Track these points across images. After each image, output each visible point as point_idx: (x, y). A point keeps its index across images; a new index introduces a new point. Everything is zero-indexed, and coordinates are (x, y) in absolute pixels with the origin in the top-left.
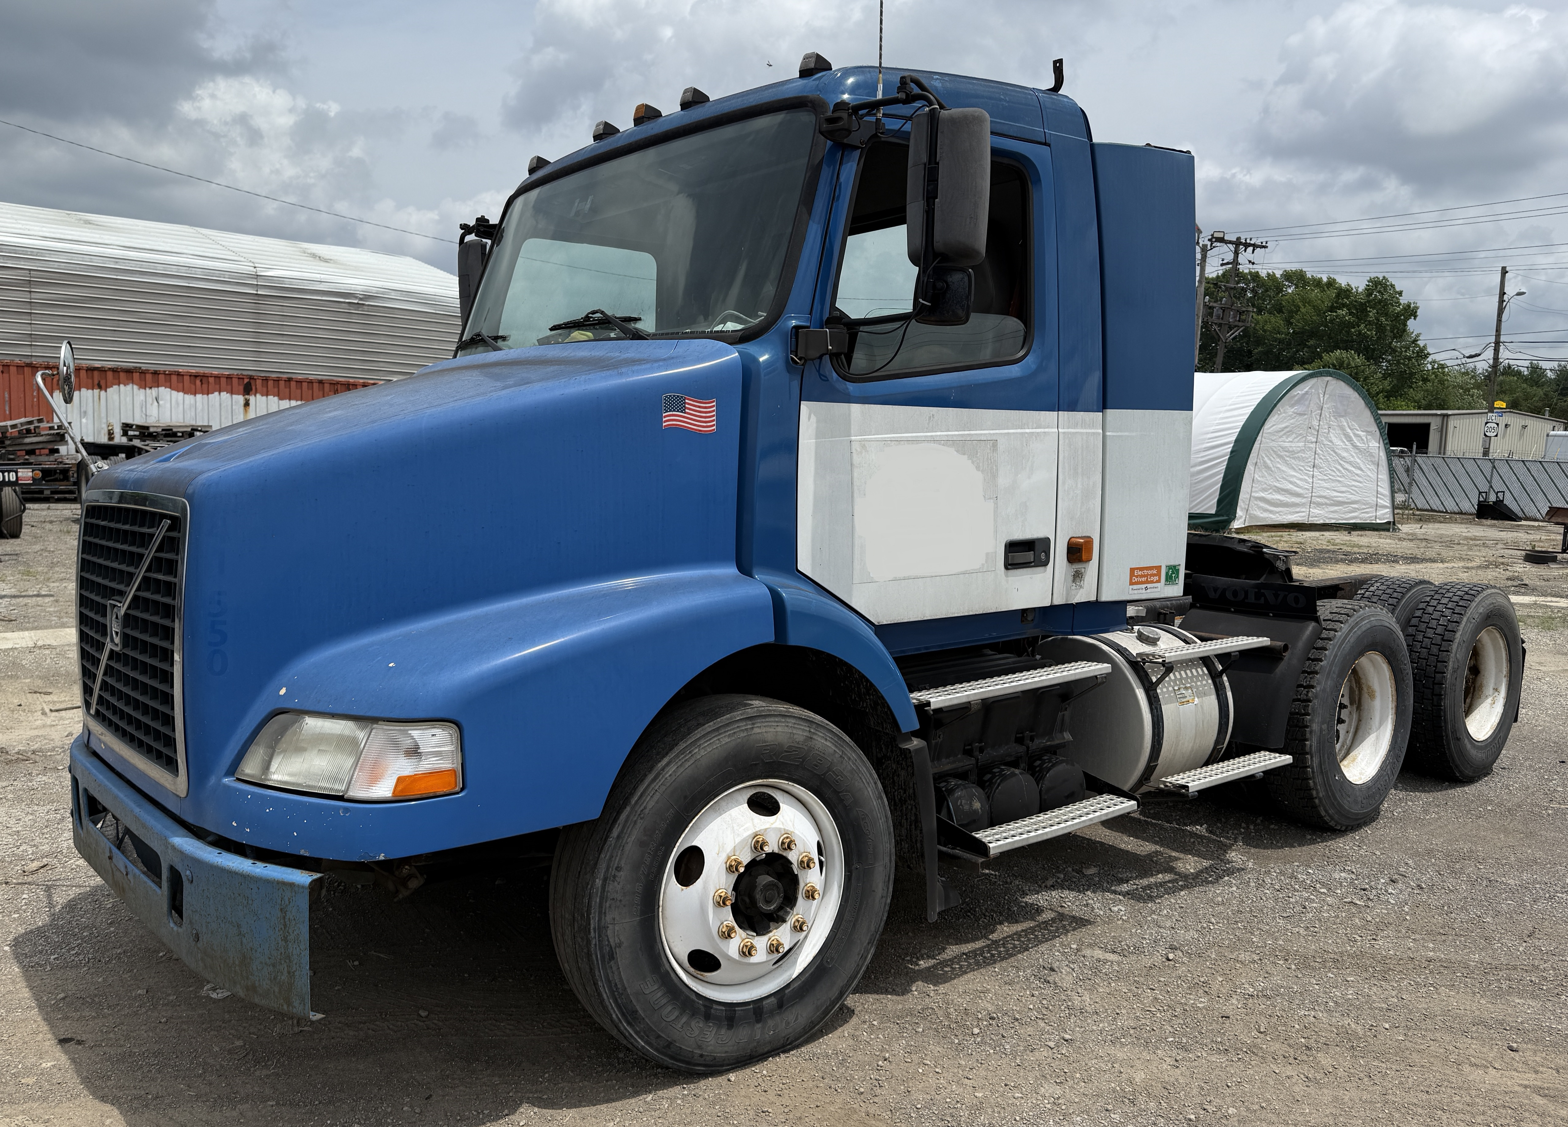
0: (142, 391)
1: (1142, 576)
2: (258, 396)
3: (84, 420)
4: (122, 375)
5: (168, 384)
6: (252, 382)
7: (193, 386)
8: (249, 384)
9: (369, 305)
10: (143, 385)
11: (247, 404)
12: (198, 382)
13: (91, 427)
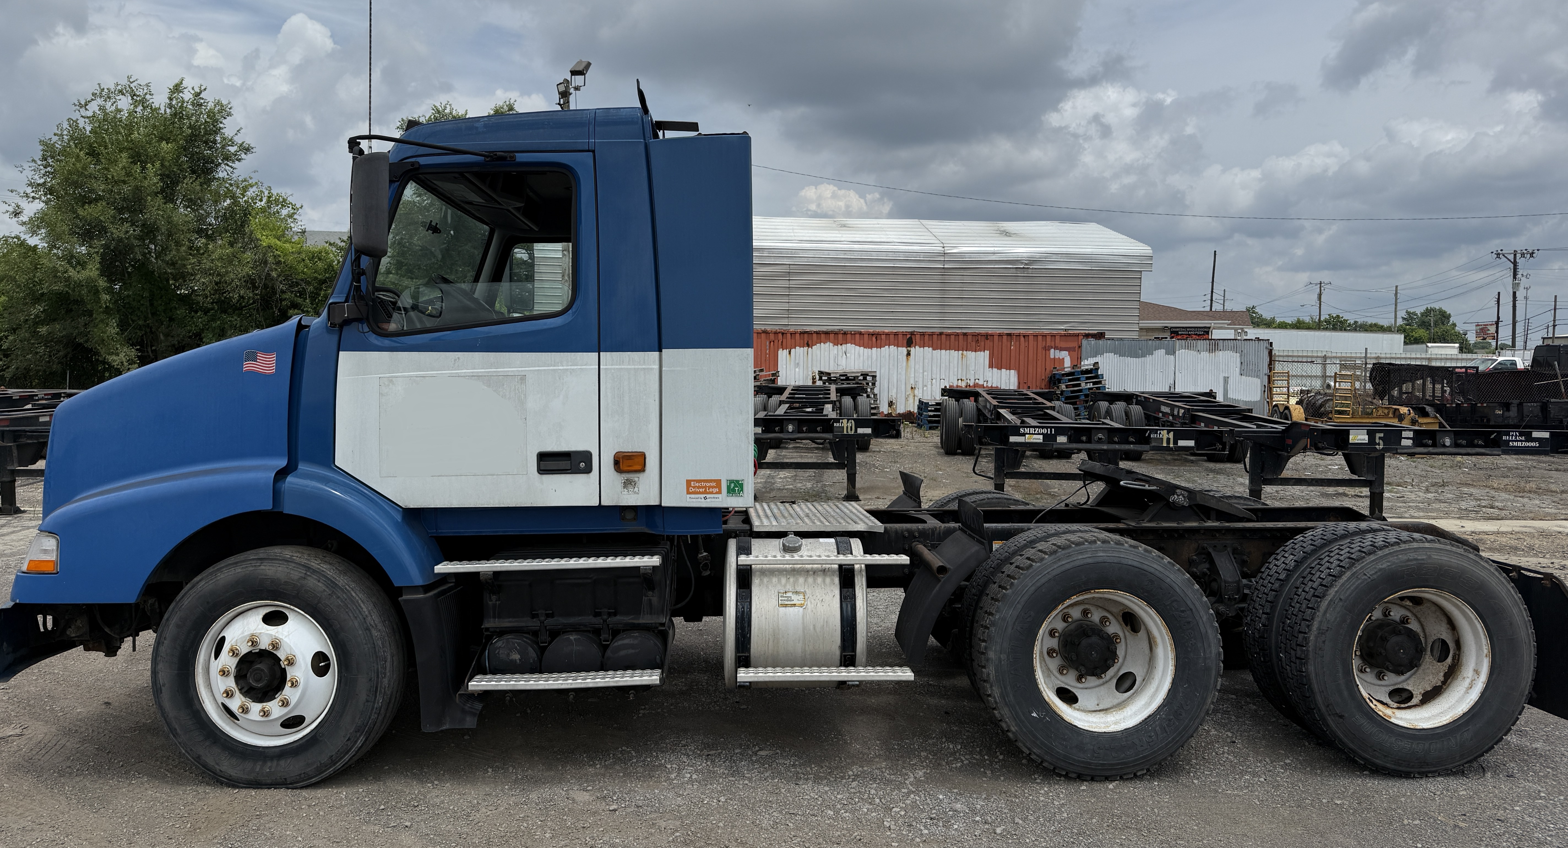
0: (836, 347)
1: (699, 487)
2: (917, 347)
3: (797, 370)
4: (823, 335)
5: (853, 341)
6: (913, 337)
7: (870, 342)
8: (911, 338)
9: (1033, 269)
10: (836, 343)
11: (909, 354)
12: (874, 339)
13: (801, 374)
